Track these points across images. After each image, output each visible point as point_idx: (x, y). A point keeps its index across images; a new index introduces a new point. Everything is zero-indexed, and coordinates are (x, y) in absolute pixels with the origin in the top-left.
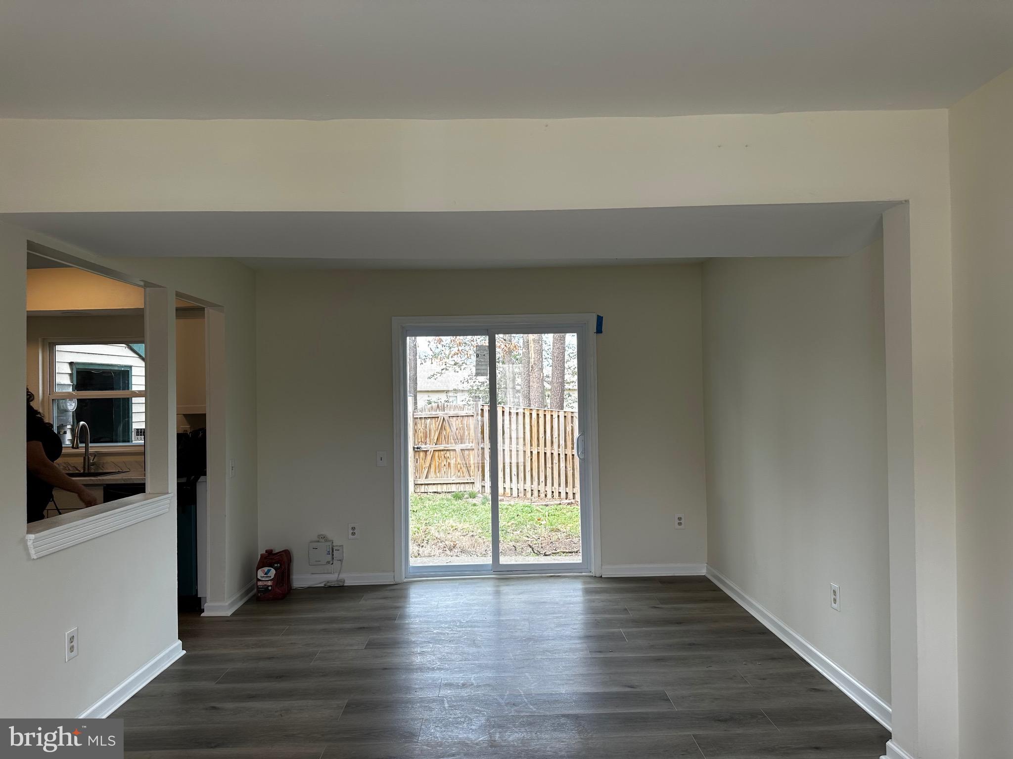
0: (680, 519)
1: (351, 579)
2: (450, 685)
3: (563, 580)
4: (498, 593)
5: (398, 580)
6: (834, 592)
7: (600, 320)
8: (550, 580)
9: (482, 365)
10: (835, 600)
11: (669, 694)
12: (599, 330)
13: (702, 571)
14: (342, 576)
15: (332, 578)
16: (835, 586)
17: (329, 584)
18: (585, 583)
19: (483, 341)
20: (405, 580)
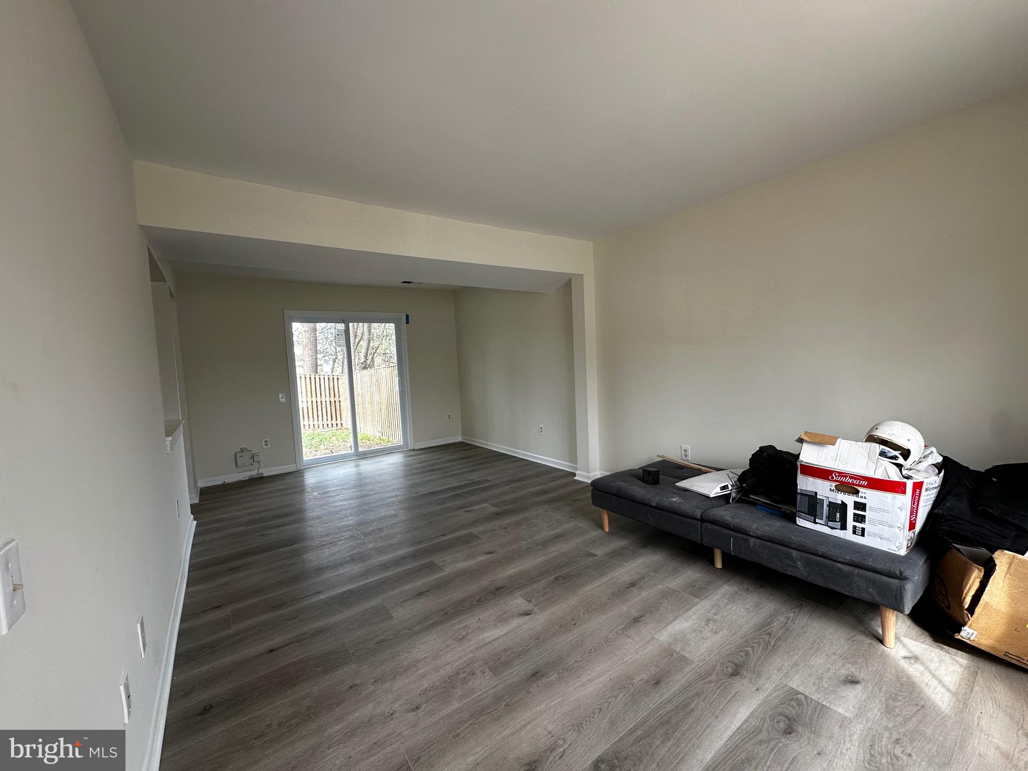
0: (449, 416)
1: (267, 472)
3: (394, 454)
4: (357, 466)
5: (299, 468)
6: (541, 428)
7: (407, 317)
8: (389, 455)
9: (341, 341)
10: (541, 431)
12: (407, 322)
13: (459, 439)
14: (260, 471)
15: (254, 473)
16: (542, 426)
17: (253, 477)
18: (403, 454)
19: (341, 326)
20: (303, 468)
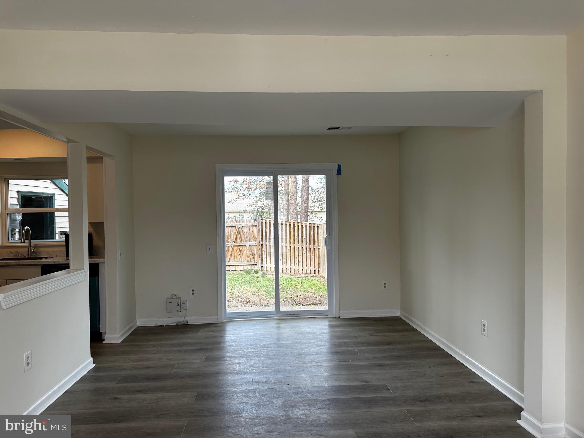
0: (385, 284)
1: (192, 320)
2: (258, 382)
3: (317, 319)
4: (278, 328)
5: (220, 321)
6: (484, 325)
7: (339, 167)
8: (310, 320)
9: (269, 194)
10: (484, 330)
11: (389, 386)
12: (339, 173)
13: (397, 313)
14: (186, 319)
15: (180, 320)
16: (484, 322)
17: (178, 324)
18: (330, 321)
19: (269, 179)
20: (224, 321)
